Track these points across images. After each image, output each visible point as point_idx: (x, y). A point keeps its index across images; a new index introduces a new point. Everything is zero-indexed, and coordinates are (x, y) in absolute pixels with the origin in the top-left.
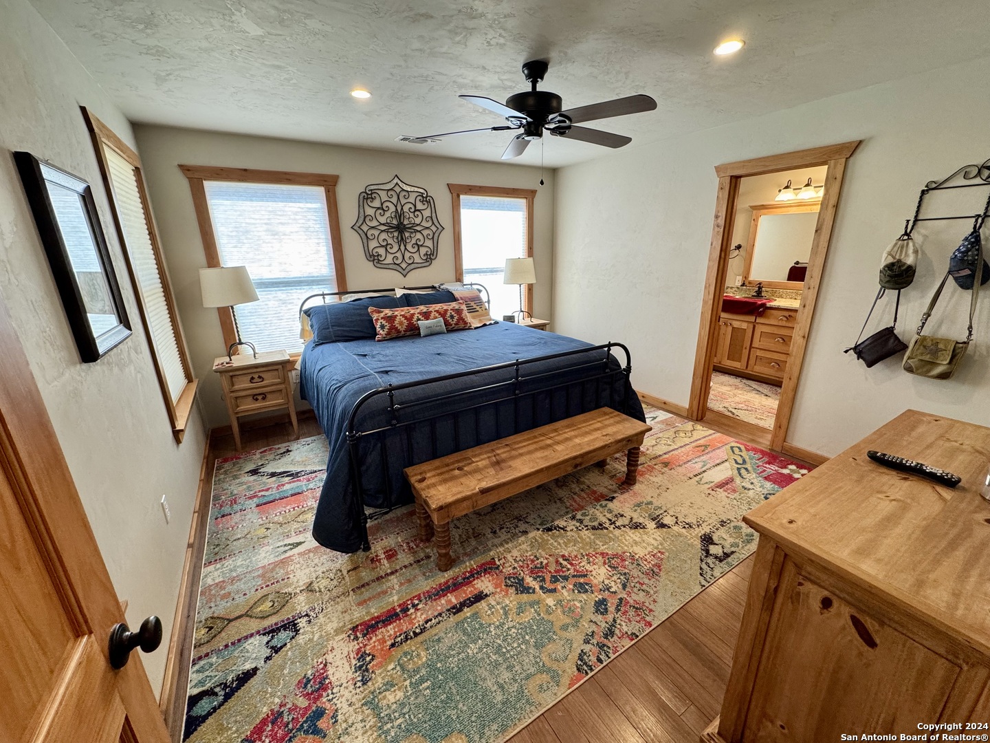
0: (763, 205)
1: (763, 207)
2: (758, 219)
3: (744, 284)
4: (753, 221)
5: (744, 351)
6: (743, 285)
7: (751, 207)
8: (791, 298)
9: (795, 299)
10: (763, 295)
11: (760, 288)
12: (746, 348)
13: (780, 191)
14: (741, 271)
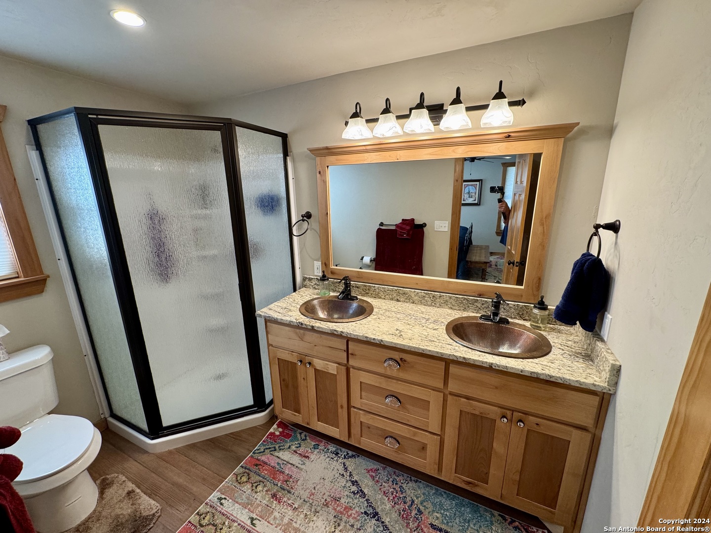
0: (327, 148)
1: (330, 151)
2: (325, 172)
3: (324, 276)
4: (318, 175)
5: (340, 410)
6: (324, 278)
7: (311, 150)
8: (392, 299)
9: (398, 300)
10: (353, 294)
11: (347, 285)
12: (342, 407)
13: (347, 123)
14: (318, 253)
